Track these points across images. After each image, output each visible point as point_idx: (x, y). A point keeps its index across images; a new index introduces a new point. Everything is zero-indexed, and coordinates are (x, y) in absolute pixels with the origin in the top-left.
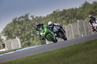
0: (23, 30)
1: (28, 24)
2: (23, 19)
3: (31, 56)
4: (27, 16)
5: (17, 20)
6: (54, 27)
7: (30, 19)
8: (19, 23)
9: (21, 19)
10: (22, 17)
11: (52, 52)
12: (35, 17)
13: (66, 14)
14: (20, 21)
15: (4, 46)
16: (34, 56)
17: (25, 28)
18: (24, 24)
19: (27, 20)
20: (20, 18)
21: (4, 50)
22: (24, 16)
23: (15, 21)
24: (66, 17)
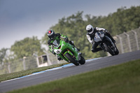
0: (75, 35)
1: (81, 26)
2: (74, 20)
3: (85, 74)
4: (80, 15)
5: (65, 21)
6: (96, 34)
7: (85, 19)
8: (69, 25)
9: (71, 19)
10: (73, 17)
11: (116, 67)
12: (91, 17)
13: (136, 14)
14: (69, 22)
15: (45, 59)
16: (89, 73)
17: (76, 32)
18: (75, 27)
19: (80, 21)
20: (70, 17)
21: (46, 65)
22: (75, 15)
23: (62, 23)
24: (136, 17)
